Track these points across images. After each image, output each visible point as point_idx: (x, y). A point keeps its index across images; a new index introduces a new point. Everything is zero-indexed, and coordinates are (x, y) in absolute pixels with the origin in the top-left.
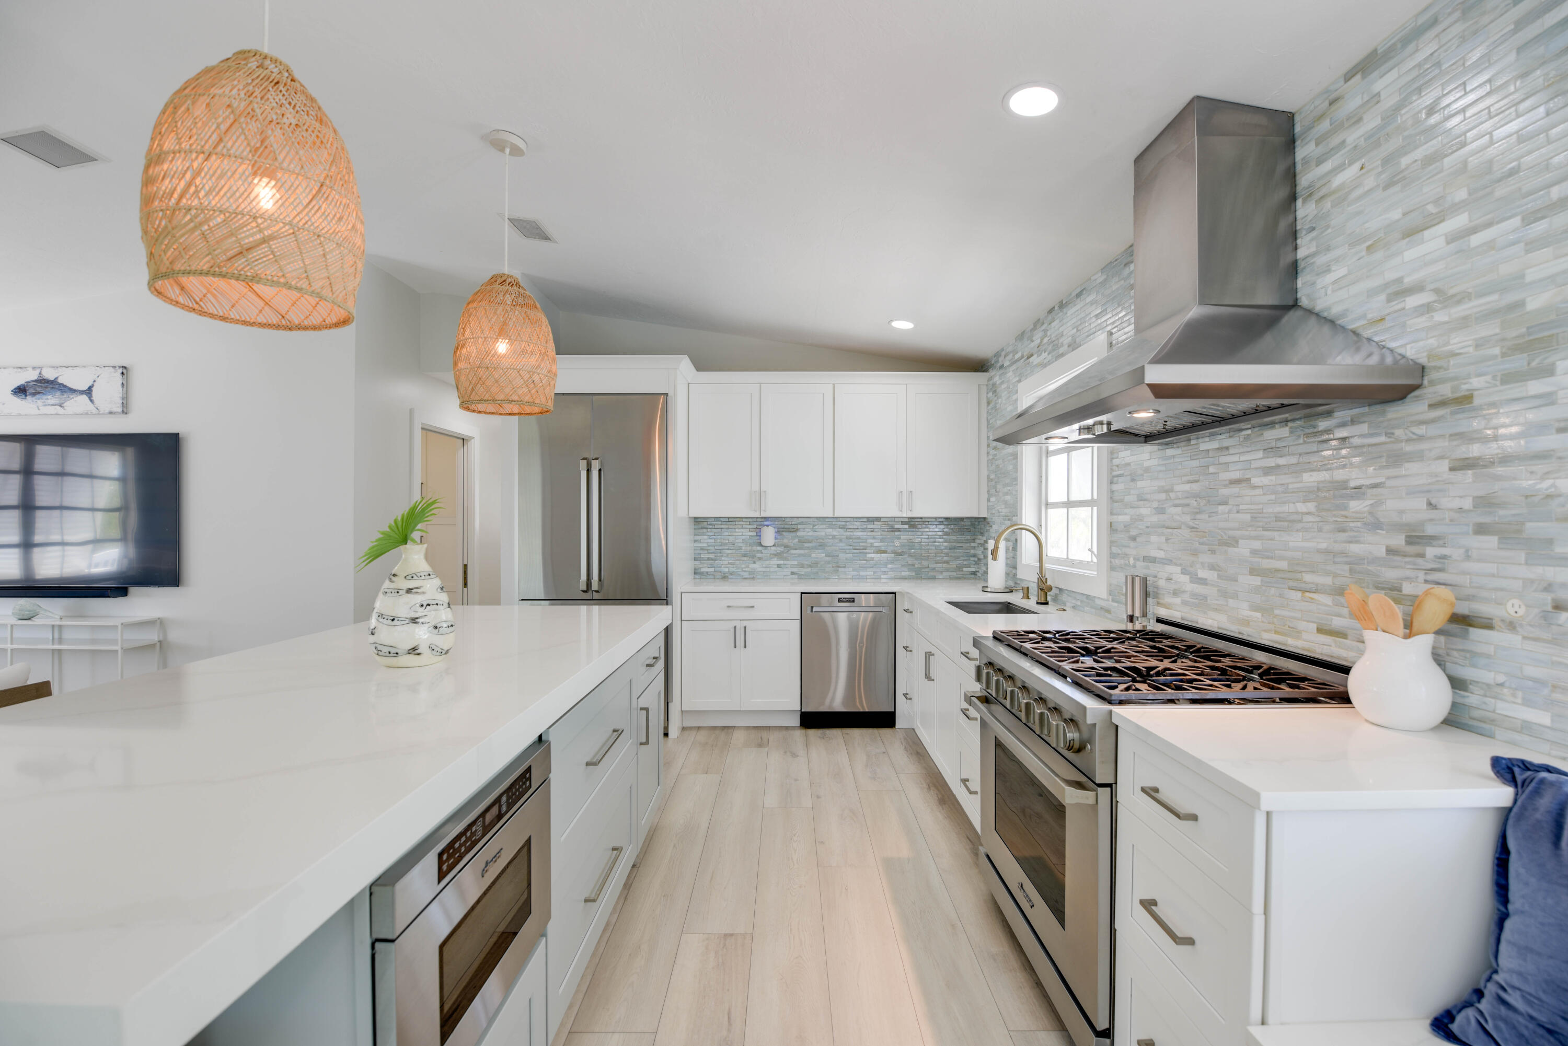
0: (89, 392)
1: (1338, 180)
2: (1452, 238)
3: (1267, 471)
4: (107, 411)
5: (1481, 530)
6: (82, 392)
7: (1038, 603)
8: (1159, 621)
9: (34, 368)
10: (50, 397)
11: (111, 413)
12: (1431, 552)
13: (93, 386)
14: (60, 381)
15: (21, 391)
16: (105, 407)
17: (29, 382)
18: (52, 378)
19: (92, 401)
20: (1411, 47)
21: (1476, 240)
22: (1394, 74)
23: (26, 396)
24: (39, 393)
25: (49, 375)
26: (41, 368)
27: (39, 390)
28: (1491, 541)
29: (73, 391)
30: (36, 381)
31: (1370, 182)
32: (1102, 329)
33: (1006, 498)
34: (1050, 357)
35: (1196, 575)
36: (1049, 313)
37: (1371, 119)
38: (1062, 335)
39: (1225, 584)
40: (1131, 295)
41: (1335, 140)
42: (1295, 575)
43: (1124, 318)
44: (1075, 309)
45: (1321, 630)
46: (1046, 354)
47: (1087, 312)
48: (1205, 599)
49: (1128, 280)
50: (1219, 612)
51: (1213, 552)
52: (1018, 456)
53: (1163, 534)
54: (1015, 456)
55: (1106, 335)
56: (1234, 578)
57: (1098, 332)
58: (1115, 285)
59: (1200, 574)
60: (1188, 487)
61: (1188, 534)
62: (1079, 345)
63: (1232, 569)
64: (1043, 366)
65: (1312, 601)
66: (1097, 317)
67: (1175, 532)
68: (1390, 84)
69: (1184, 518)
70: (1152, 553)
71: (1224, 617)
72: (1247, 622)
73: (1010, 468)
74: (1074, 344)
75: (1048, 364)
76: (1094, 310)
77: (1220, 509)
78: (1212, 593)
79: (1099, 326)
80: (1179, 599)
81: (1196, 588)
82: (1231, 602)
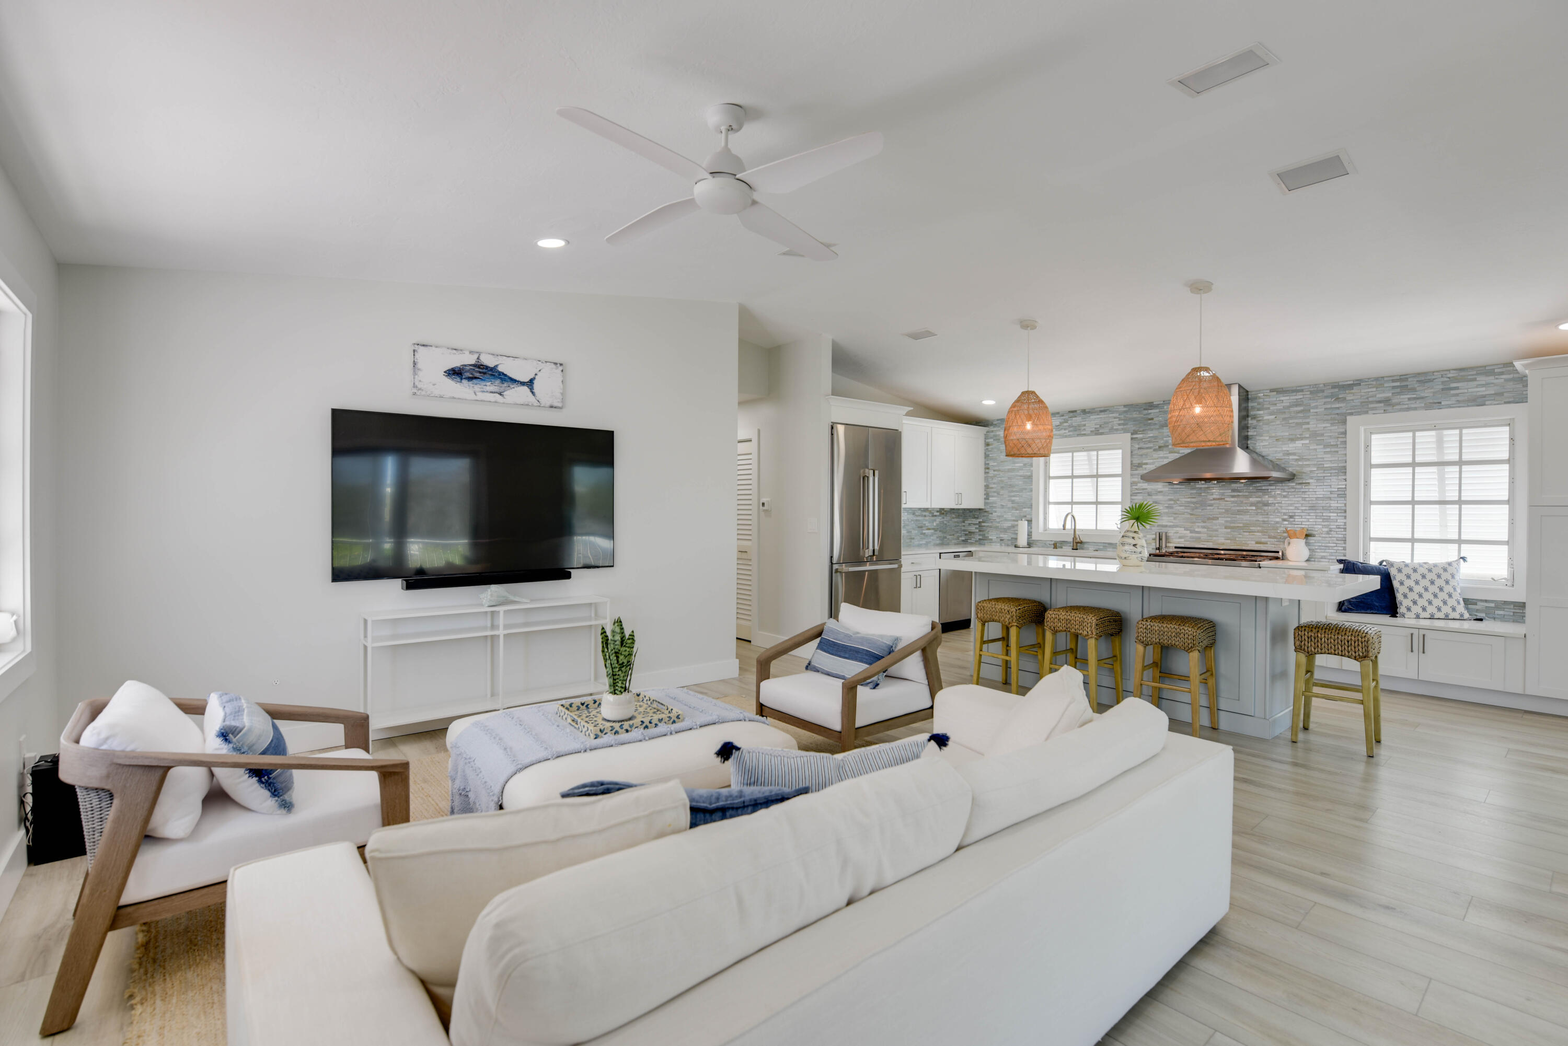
0: (530, 384)
1: (1266, 418)
2: (1304, 444)
3: (1233, 496)
4: (548, 404)
6: (523, 384)
7: (1073, 549)
8: (1176, 547)
9: (471, 352)
10: (488, 384)
11: (551, 407)
13: (534, 378)
14: (500, 369)
15: (456, 373)
16: (546, 401)
17: (465, 365)
18: (491, 365)
19: (533, 393)
20: (1295, 394)
22: (1288, 398)
23: (461, 379)
24: (476, 378)
25: (489, 361)
26: (479, 353)
27: (477, 375)
29: (513, 381)
30: (474, 365)
31: (1278, 422)
32: (1125, 431)
33: (1013, 498)
34: (1071, 433)
35: (1194, 530)
36: (1070, 412)
37: (1280, 406)
38: (1085, 425)
39: (1211, 533)
40: (1150, 421)
41: (1265, 406)
42: (1246, 528)
43: (1146, 429)
44: (1098, 416)
45: (1257, 543)
46: (1067, 431)
47: (1110, 420)
48: (1199, 538)
49: (1147, 416)
50: (1208, 542)
51: (1204, 522)
52: (1030, 477)
53: (1172, 516)
54: (1024, 476)
55: (1129, 434)
56: (1216, 531)
57: (1122, 432)
58: (1135, 415)
59: (1197, 530)
60: (1189, 500)
61: (1189, 516)
62: (1102, 434)
63: (1215, 527)
64: (1066, 437)
65: (1253, 535)
66: (1119, 425)
67: (1180, 516)
68: (1286, 399)
69: (1186, 511)
70: (1164, 524)
71: (1211, 543)
72: (1223, 544)
73: (1020, 483)
74: (1097, 432)
75: (1070, 436)
76: (1116, 421)
77: (1208, 508)
78: (1203, 536)
79: (1122, 429)
80: (1183, 540)
81: (1194, 535)
82: (1214, 538)
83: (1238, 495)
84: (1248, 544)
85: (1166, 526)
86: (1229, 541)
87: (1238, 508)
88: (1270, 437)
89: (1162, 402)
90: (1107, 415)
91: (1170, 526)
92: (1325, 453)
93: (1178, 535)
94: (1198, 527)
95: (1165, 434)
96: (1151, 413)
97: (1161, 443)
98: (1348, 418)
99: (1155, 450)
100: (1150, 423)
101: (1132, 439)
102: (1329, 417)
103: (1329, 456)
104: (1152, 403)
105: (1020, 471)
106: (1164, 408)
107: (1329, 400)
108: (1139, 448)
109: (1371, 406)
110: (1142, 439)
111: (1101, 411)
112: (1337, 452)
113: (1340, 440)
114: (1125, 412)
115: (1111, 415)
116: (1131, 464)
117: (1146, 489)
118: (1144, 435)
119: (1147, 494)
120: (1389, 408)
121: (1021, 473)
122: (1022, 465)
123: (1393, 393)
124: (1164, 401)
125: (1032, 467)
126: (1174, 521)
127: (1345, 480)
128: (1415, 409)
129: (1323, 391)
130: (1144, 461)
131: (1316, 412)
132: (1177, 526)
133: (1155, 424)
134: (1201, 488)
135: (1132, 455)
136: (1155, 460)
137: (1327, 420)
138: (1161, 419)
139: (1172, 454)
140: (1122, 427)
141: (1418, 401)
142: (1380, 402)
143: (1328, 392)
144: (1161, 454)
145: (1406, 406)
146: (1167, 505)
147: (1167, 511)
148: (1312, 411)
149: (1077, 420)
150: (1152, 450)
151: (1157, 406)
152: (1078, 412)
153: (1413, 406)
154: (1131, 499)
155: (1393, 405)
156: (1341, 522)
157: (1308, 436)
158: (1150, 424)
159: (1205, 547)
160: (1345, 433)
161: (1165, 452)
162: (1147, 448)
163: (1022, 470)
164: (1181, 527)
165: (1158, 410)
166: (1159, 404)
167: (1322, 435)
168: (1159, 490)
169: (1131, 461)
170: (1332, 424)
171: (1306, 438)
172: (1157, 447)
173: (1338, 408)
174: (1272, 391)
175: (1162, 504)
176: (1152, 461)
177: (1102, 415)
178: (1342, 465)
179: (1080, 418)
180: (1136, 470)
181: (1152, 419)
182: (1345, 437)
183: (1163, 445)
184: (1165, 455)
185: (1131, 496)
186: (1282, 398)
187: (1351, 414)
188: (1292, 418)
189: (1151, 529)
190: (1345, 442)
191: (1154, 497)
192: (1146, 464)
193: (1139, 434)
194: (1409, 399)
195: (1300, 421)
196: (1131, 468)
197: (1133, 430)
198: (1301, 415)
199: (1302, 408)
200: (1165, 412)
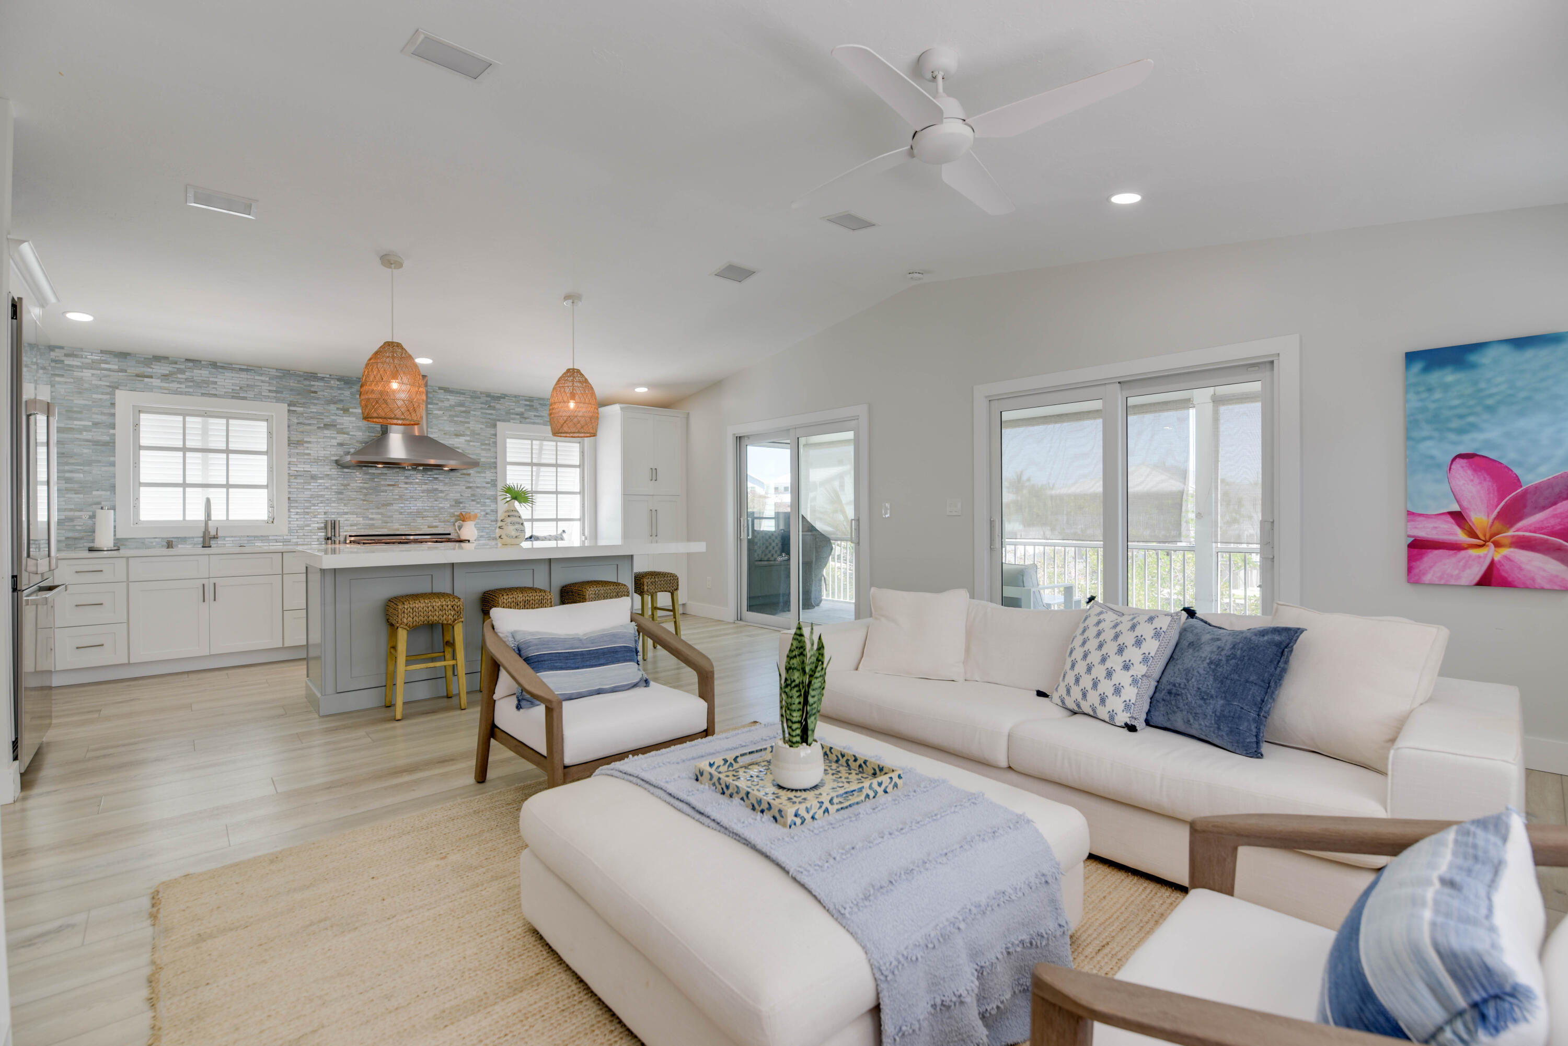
2: (466, 441)
3: (406, 483)
5: (473, 501)
8: (350, 536)
12: (461, 505)
20: (459, 395)
21: (471, 443)
22: (453, 397)
28: (474, 503)
32: (278, 400)
33: (67, 475)
34: (191, 390)
35: (368, 517)
36: (188, 360)
37: (446, 404)
38: (215, 383)
39: (385, 519)
40: (312, 395)
41: (435, 402)
42: (419, 514)
43: (307, 403)
44: (238, 375)
45: (429, 527)
46: (183, 386)
47: (256, 384)
48: (373, 525)
49: (309, 388)
50: (382, 528)
51: (379, 508)
52: (110, 445)
53: (342, 503)
54: (95, 442)
55: (286, 405)
56: (392, 517)
57: (275, 401)
58: (293, 383)
59: (371, 517)
60: (361, 485)
61: (361, 502)
62: (244, 398)
63: (389, 514)
64: (181, 393)
65: (425, 520)
66: (270, 391)
67: (351, 502)
68: (452, 399)
69: (358, 497)
71: (386, 530)
72: (398, 530)
73: (86, 451)
74: (235, 395)
75: (187, 393)
76: (266, 387)
77: (382, 494)
78: (378, 523)
79: (275, 397)
80: (355, 527)
81: (367, 522)
82: (389, 524)
83: (412, 482)
84: (421, 529)
86: (404, 527)
87: (411, 494)
88: (439, 430)
89: (328, 376)
90: (253, 377)
91: (340, 514)
92: (483, 449)
93: (350, 522)
94: (372, 513)
95: (333, 412)
96: (314, 385)
97: (327, 420)
98: (498, 423)
99: (319, 428)
100: (313, 397)
101: (289, 411)
102: (484, 420)
103: (484, 452)
104: (316, 374)
105: (85, 433)
107: (483, 406)
108: (298, 423)
109: (513, 416)
110: (302, 414)
111: (241, 370)
112: (490, 450)
113: (492, 440)
114: (277, 377)
115: (257, 377)
116: (289, 441)
117: (309, 471)
118: (305, 409)
119: (310, 477)
120: (523, 420)
121: (86, 435)
122: (90, 424)
123: (525, 410)
124: (330, 375)
125: (114, 428)
126: (343, 508)
127: (496, 473)
128: (538, 424)
129: (480, 398)
130: (305, 440)
131: (475, 414)
132: (349, 513)
133: (318, 399)
134: (374, 473)
135: (289, 431)
137: (482, 422)
138: (326, 394)
139: (342, 435)
140: (274, 395)
141: (539, 418)
142: (517, 414)
143: (484, 399)
144: (327, 433)
145: (532, 421)
146: (335, 491)
147: (335, 496)
148: (472, 412)
149: (202, 374)
150: (316, 427)
151: (322, 379)
152: (203, 363)
153: (537, 421)
155: (526, 418)
156: (493, 507)
157: (469, 433)
159: (380, 533)
160: (495, 435)
161: (332, 432)
162: (309, 424)
163: (90, 431)
164: (353, 514)
165: (322, 384)
166: (324, 377)
167: (479, 434)
168: (325, 473)
169: (289, 437)
170: (487, 427)
171: (467, 435)
172: (322, 425)
173: (491, 414)
174: (440, 388)
176: (315, 440)
177: (244, 375)
178: (493, 460)
179: (207, 372)
180: (295, 448)
181: (315, 392)
182: (496, 438)
184: (332, 435)
185: (288, 478)
186: (449, 397)
187: (499, 420)
188: (457, 416)
189: (315, 517)
190: (495, 443)
191: (320, 481)
192: (309, 442)
193: (298, 407)
194: (535, 416)
195: (463, 420)
196: (289, 446)
197: (291, 401)
198: (464, 414)
199: (464, 409)
200: (332, 388)
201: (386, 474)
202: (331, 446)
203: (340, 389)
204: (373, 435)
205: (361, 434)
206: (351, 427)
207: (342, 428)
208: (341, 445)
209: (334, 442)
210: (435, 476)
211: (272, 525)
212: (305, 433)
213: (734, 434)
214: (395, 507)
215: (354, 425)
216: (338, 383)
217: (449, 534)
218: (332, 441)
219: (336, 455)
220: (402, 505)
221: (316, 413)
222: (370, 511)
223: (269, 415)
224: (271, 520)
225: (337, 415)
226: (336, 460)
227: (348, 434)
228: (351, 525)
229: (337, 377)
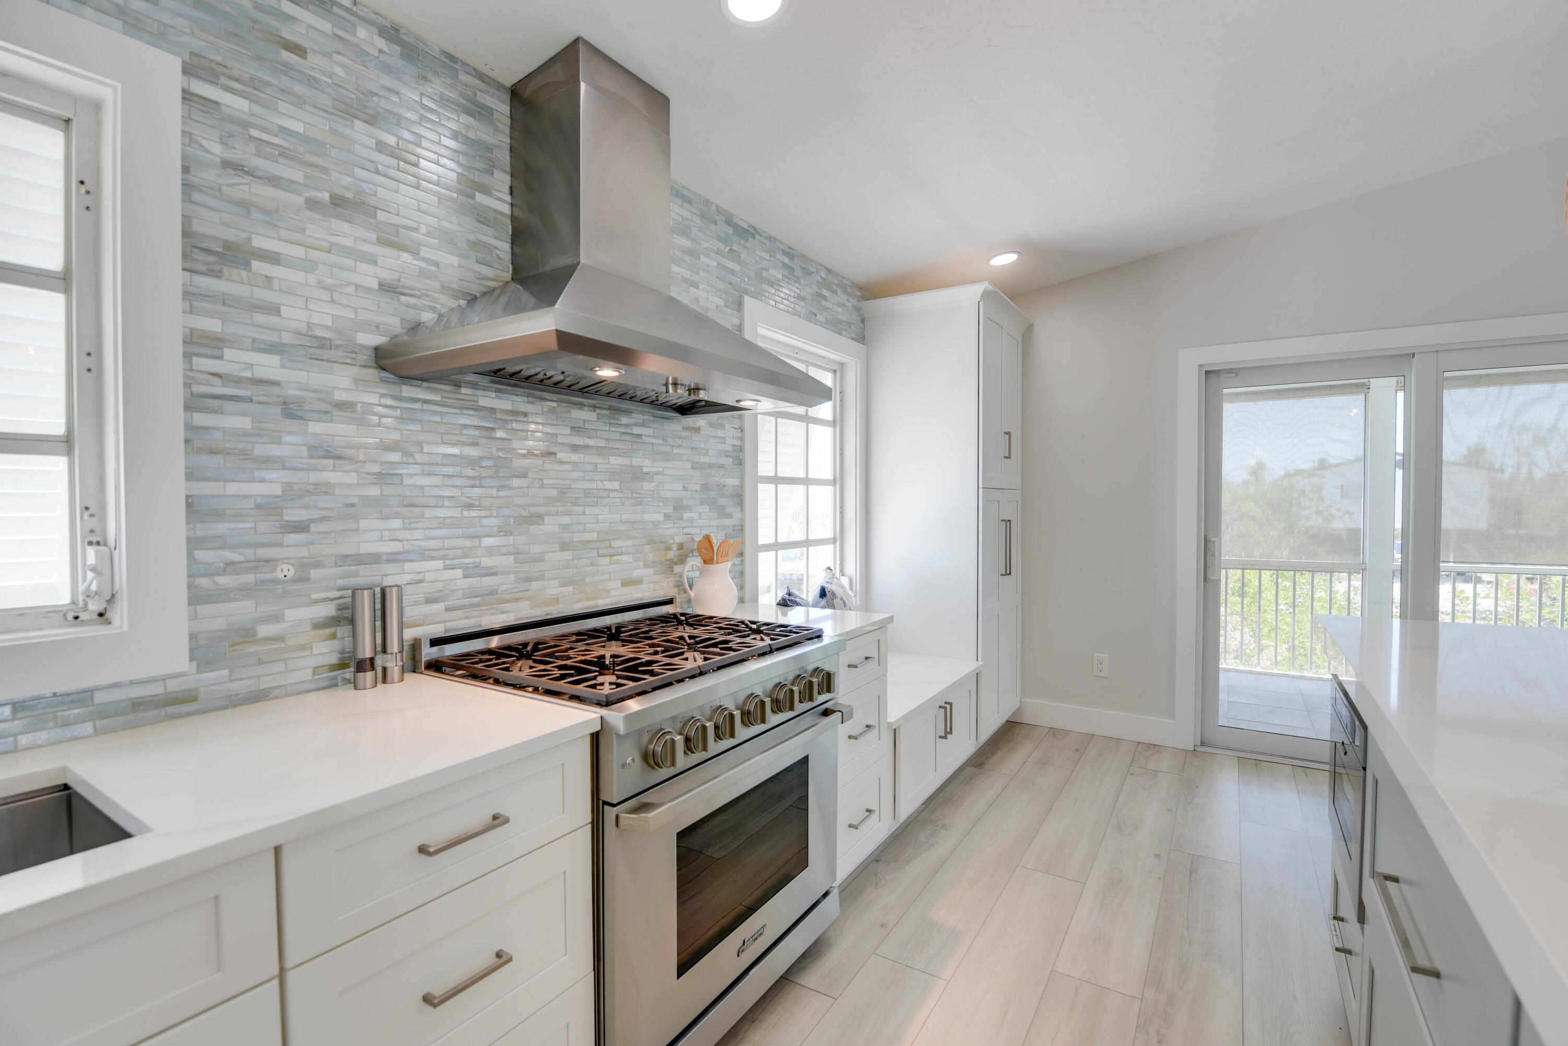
8: (435, 642)
32: (139, 30)
35: (477, 566)
39: (524, 567)
40: (286, 56)
43: (268, 84)
45: (626, 583)
48: (493, 592)
50: (518, 600)
51: (508, 533)
53: (397, 516)
55: (175, 63)
57: (117, 25)
59: (486, 562)
60: (455, 451)
61: (457, 513)
63: (536, 549)
65: (618, 562)
69: (448, 493)
70: (365, 549)
71: (525, 604)
72: (555, 600)
77: (516, 482)
80: (440, 606)
81: (475, 581)
82: (535, 585)
83: (587, 447)
84: (609, 591)
85: (375, 559)
86: (570, 588)
87: (587, 485)
91: (393, 558)
93: (425, 588)
94: (490, 551)
96: (293, 19)
97: (343, 182)
98: (747, 299)
99: (312, 204)
100: (288, 66)
101: (186, 94)
102: (721, 285)
106: (354, 34)
108: (226, 164)
109: (766, 286)
110: (242, 125)
116: (187, 234)
117: (276, 383)
118: (256, 108)
119: (277, 409)
126: (407, 535)
130: (259, 242)
131: (708, 266)
132: (423, 555)
134: (493, 410)
135: (187, 187)
136: (312, 253)
138: (339, 71)
139: (393, 254)
142: (771, 284)
144: (341, 232)
145: (792, 306)
146: (376, 468)
147: (374, 491)
148: (702, 257)
150: (300, 200)
154: (189, 427)
155: (783, 297)
158: (287, 69)
161: (360, 232)
162: (273, 181)
164: (433, 558)
165: (326, 26)
168: (339, 396)
169: (186, 219)
170: (726, 303)
172: (326, 196)
173: (734, 273)
175: (353, 460)
176: (299, 252)
180: (218, 275)
183: (349, 195)
184: (359, 247)
185: (188, 408)
187: (746, 292)
189: (306, 580)
191: (315, 427)
192: (273, 258)
193: (232, 91)
196: (185, 256)
197: (192, 54)
198: (687, 259)
199: (687, 243)
200: (360, 53)
201: (525, 415)
202: (357, 287)
203: (387, 69)
204: (489, 272)
205: (454, 260)
206: (423, 229)
207: (397, 227)
208: (389, 289)
209: (368, 275)
210: (636, 430)
211: (101, 630)
212: (255, 215)
213: (1200, 366)
214: (550, 526)
215: (433, 221)
216: (381, 43)
217: (670, 602)
218: (362, 267)
219: (377, 328)
220: (566, 520)
221: (305, 139)
222: (488, 542)
223: (76, 99)
224: (95, 606)
225: (377, 172)
226: (377, 349)
227: (415, 253)
228: (429, 601)
229: (380, 20)
